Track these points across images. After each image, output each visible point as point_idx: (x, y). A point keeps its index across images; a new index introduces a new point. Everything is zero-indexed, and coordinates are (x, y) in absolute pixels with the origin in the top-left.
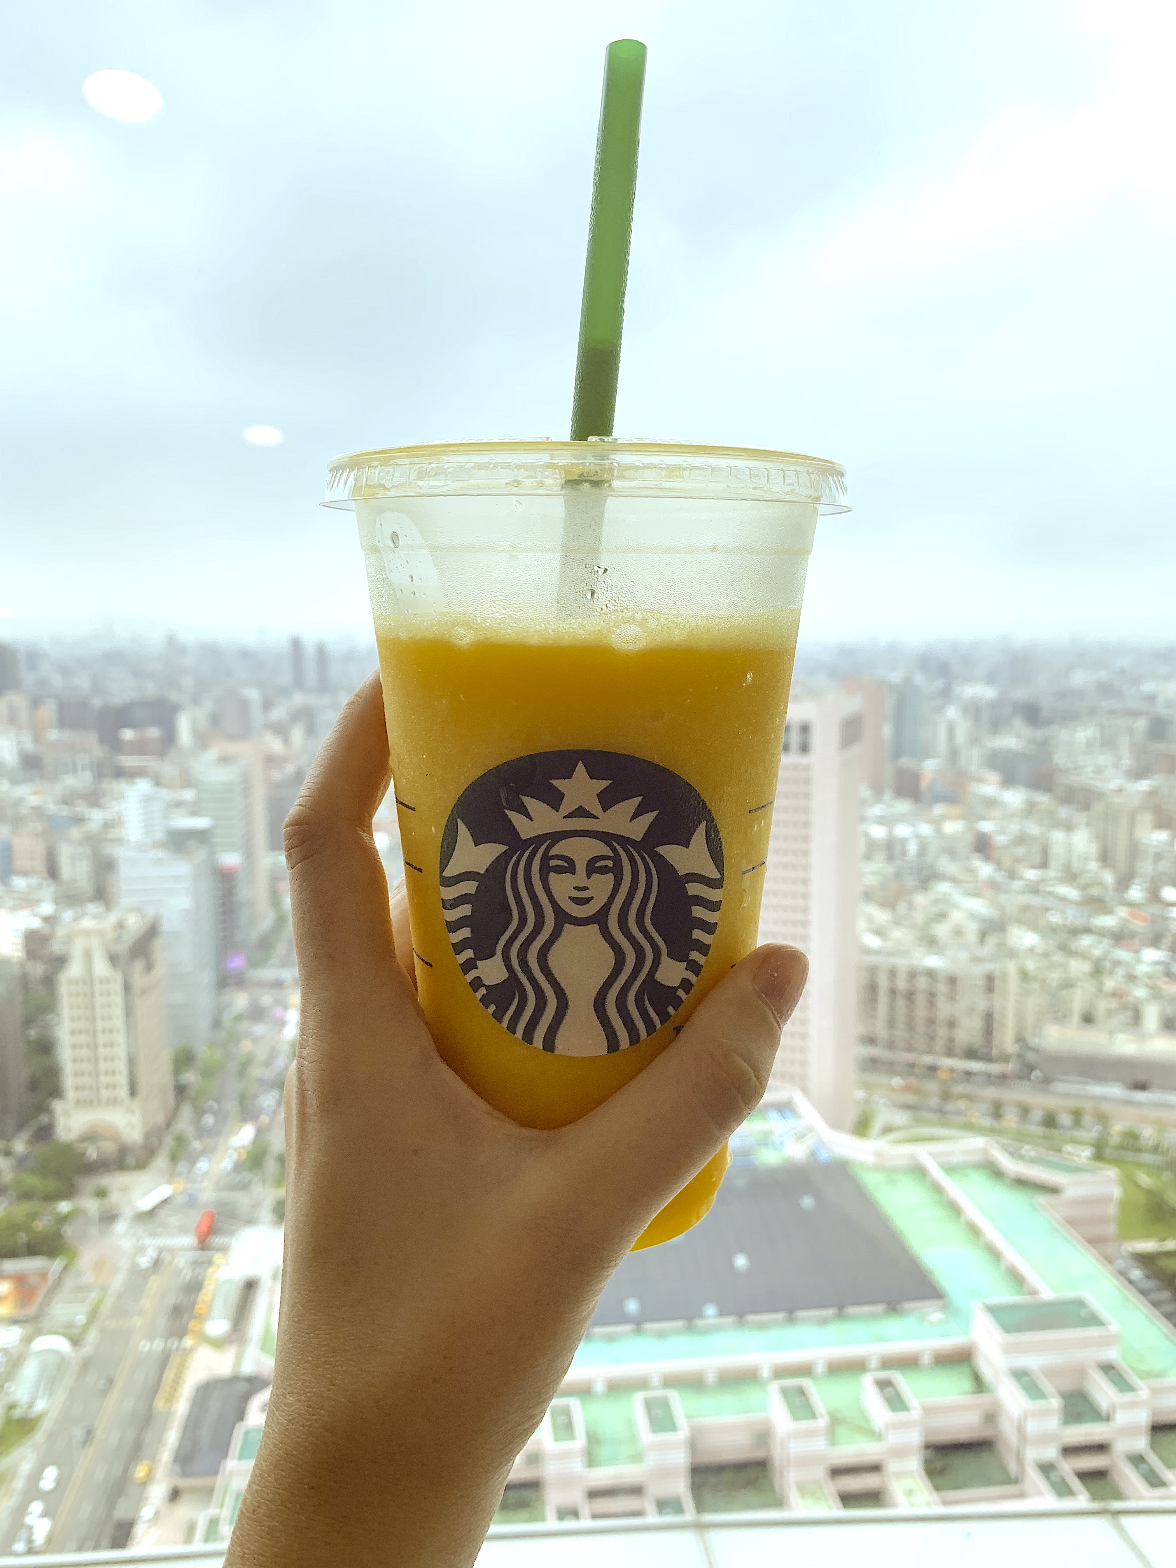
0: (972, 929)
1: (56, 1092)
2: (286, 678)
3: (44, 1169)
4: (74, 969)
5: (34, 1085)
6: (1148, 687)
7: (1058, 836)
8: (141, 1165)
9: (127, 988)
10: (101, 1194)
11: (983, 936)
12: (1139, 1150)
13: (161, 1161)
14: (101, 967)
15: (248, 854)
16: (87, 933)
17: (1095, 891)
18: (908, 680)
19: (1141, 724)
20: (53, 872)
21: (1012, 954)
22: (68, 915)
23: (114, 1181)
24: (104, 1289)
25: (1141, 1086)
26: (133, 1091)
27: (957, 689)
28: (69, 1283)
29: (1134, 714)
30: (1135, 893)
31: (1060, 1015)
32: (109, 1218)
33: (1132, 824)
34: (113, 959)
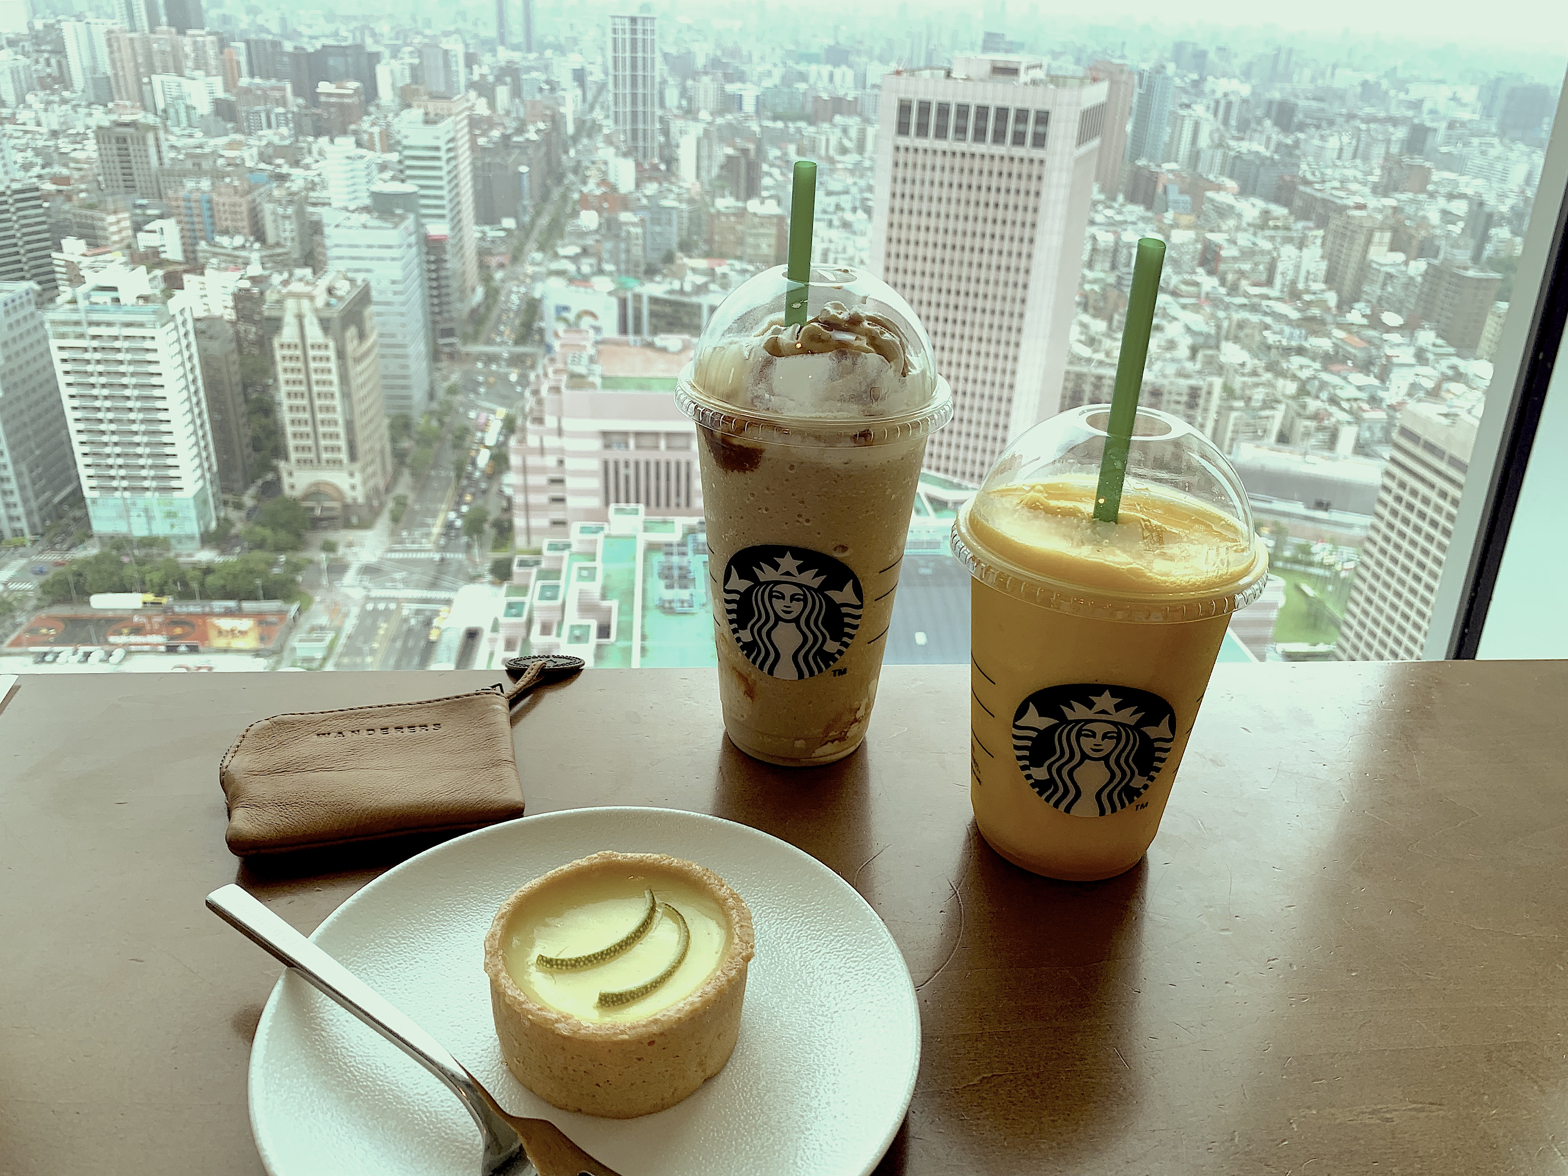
0: (1185, 343)
1: (280, 452)
2: (490, 32)
3: (274, 523)
4: (289, 333)
5: (256, 445)
6: (1415, 92)
7: (1288, 251)
8: (365, 525)
9: (341, 355)
10: (329, 547)
11: (1194, 351)
12: (1311, 564)
13: (383, 522)
14: (314, 333)
15: (457, 224)
16: (298, 296)
17: (1316, 311)
18: (1160, 69)
19: (1400, 133)
20: (259, 235)
21: (1221, 370)
22: (277, 279)
23: (341, 536)
24: (338, 630)
25: (1321, 505)
26: (353, 457)
27: (1210, 83)
28: (305, 623)
29: (1395, 122)
30: (1355, 316)
31: (1257, 434)
32: (338, 569)
33: (1369, 242)
34: (325, 324)
